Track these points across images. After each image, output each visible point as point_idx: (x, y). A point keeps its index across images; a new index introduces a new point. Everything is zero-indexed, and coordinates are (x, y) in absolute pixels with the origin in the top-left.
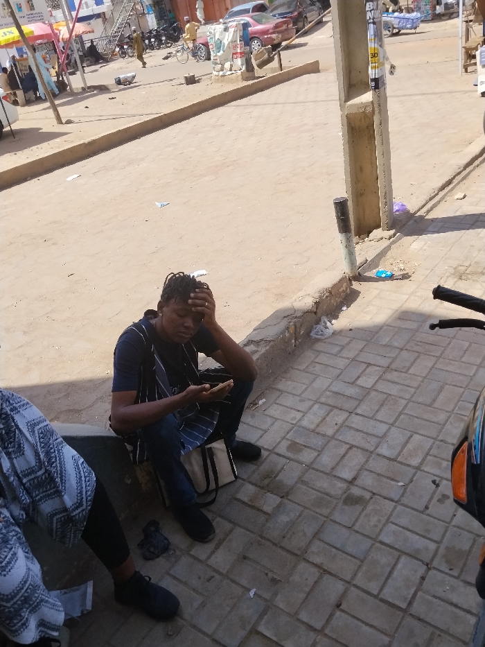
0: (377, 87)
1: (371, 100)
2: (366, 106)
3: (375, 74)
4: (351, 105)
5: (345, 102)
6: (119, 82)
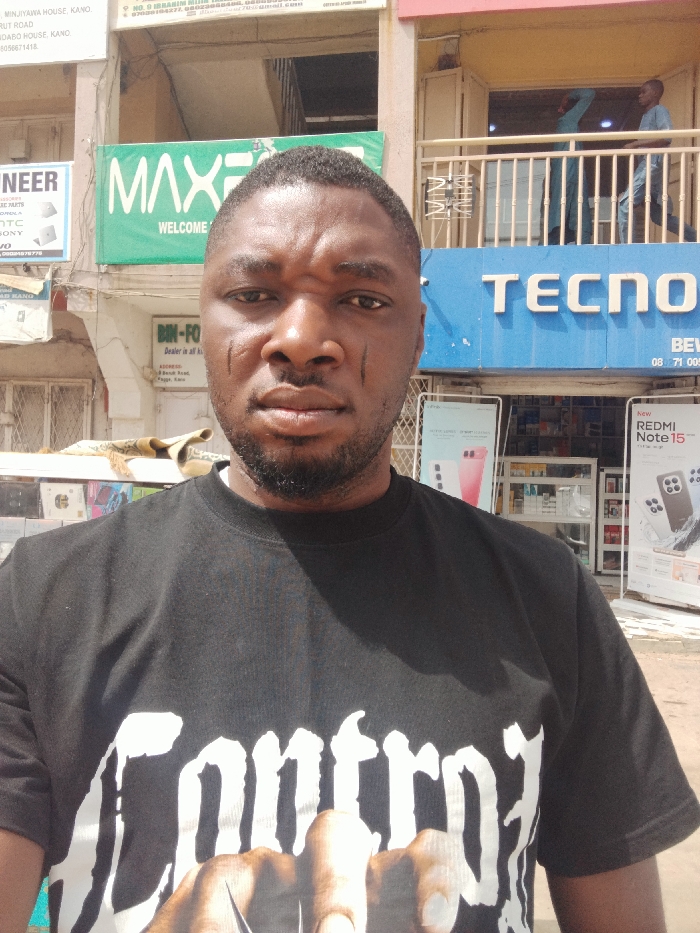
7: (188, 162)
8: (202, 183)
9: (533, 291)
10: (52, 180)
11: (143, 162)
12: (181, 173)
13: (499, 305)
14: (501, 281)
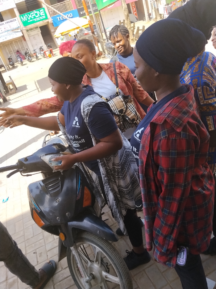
7: (28, 15)
8: (30, 16)
9: (61, 18)
10: (15, 20)
11: (24, 16)
12: (28, 16)
13: (59, 20)
14: (58, 18)
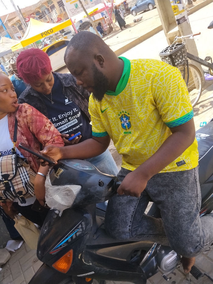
0: (179, 24)
1: (178, 30)
2: (176, 33)
3: (177, 17)
4: (170, 34)
5: (167, 33)
6: (135, 21)
